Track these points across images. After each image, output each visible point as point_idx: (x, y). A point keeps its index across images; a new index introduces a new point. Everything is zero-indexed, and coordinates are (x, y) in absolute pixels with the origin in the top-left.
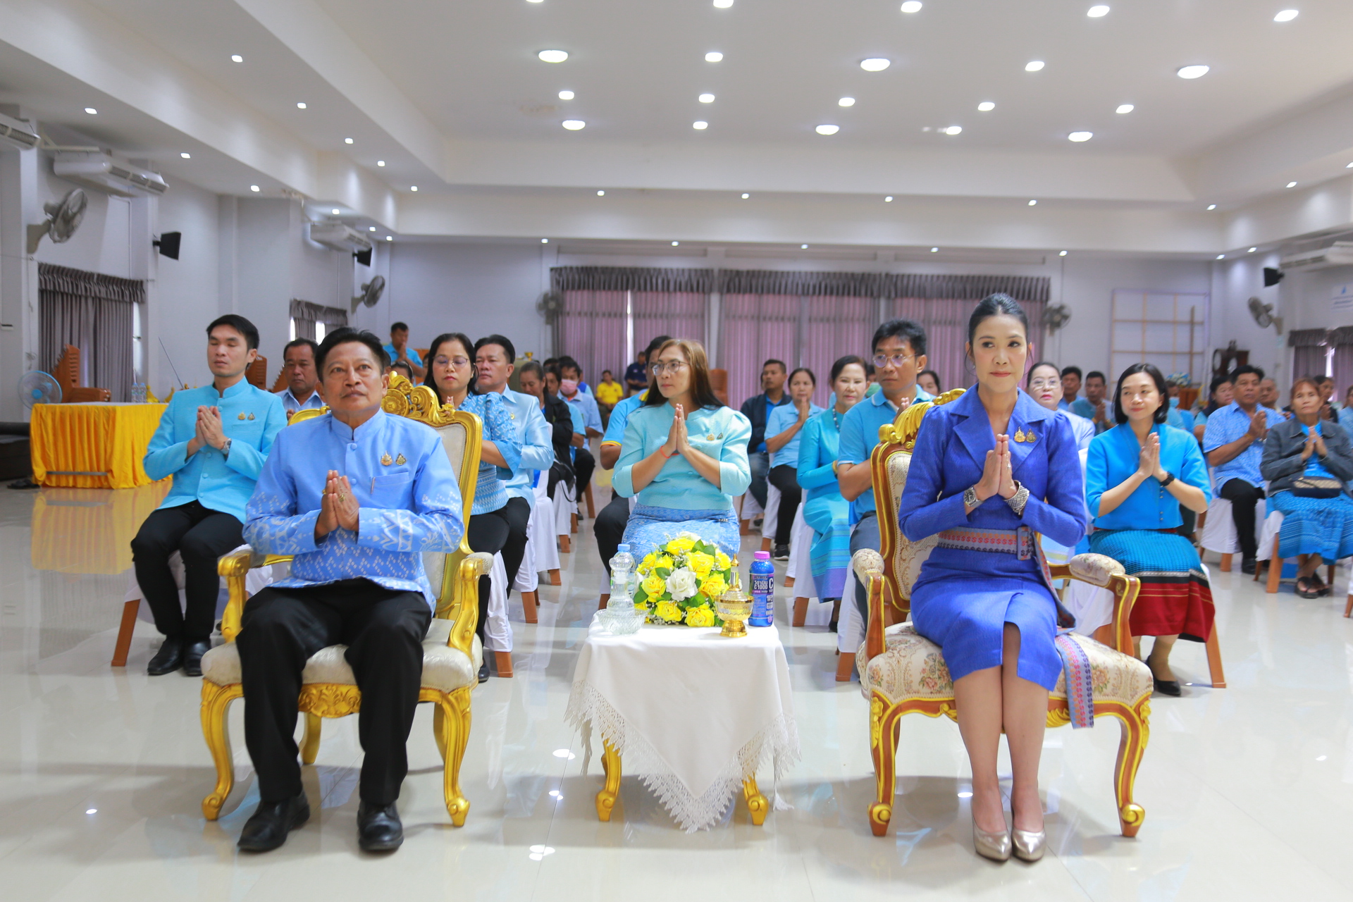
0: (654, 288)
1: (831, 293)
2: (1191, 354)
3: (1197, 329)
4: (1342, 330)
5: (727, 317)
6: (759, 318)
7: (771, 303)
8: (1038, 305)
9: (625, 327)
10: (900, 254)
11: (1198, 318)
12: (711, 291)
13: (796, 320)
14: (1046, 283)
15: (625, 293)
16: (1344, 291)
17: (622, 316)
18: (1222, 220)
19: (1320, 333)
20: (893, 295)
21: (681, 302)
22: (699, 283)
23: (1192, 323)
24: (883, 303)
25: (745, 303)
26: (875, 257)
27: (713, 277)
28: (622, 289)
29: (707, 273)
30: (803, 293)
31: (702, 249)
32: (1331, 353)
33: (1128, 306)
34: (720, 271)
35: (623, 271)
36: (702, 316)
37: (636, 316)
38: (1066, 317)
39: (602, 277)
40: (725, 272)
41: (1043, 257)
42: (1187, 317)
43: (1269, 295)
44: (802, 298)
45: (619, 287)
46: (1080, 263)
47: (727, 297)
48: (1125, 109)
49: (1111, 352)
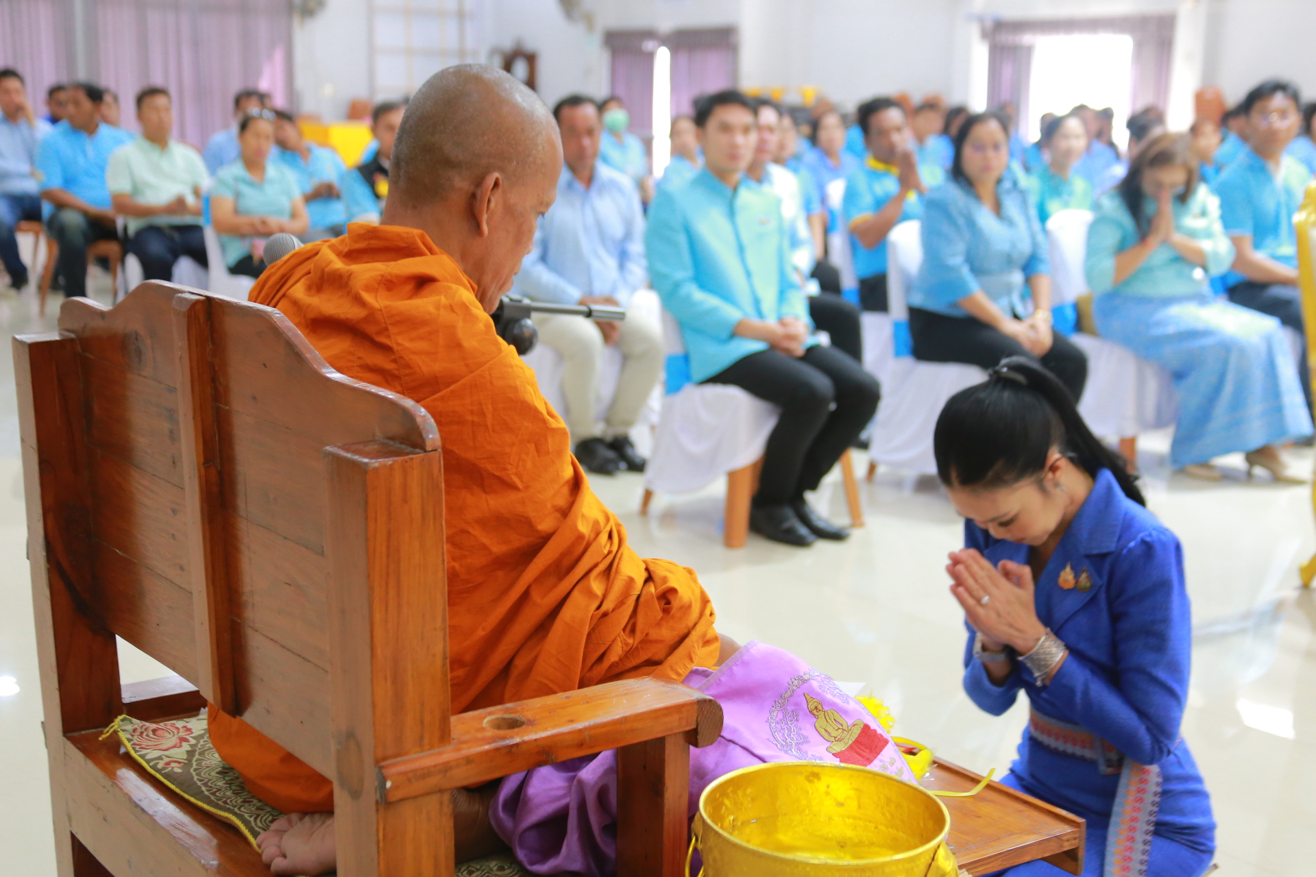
23: (461, 13)
49: (372, 52)
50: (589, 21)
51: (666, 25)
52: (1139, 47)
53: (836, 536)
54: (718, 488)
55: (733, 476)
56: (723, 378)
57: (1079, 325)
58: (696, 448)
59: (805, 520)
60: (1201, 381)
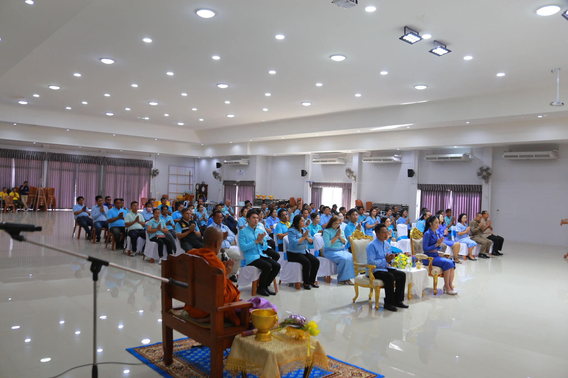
0: (24, 158)
1: (86, 163)
2: (190, 185)
3: (191, 177)
4: (241, 181)
5: (50, 169)
6: (61, 170)
7: (66, 165)
8: (149, 169)
9: (11, 171)
10: (109, 151)
11: (191, 174)
12: (45, 160)
13: (74, 171)
14: (152, 162)
15: (12, 159)
16: (240, 171)
17: (11, 167)
18: (203, 148)
19: (234, 182)
20: (106, 164)
21: (33, 163)
22: (41, 157)
23: (190, 176)
24: (102, 166)
25: (57, 165)
26: (100, 152)
27: (45, 155)
28: (11, 157)
29: (43, 153)
30: (77, 162)
31: (42, 145)
32: (237, 187)
33: (173, 170)
34: (48, 153)
35: (11, 151)
36: (41, 169)
37: (16, 167)
38: (158, 173)
39: (3, 153)
40: (49, 154)
41: (150, 155)
42: (188, 174)
43: (218, 170)
44: (76, 164)
45: (10, 157)
46: (163, 157)
47: (50, 162)
48: (201, 120)
49: (169, 184)
50: (220, 179)
51: (238, 180)
52: (344, 190)
53: (274, 294)
54: (250, 285)
55: (253, 282)
56: (251, 264)
57: (320, 255)
58: (247, 277)
59: (268, 291)
60: (341, 265)
